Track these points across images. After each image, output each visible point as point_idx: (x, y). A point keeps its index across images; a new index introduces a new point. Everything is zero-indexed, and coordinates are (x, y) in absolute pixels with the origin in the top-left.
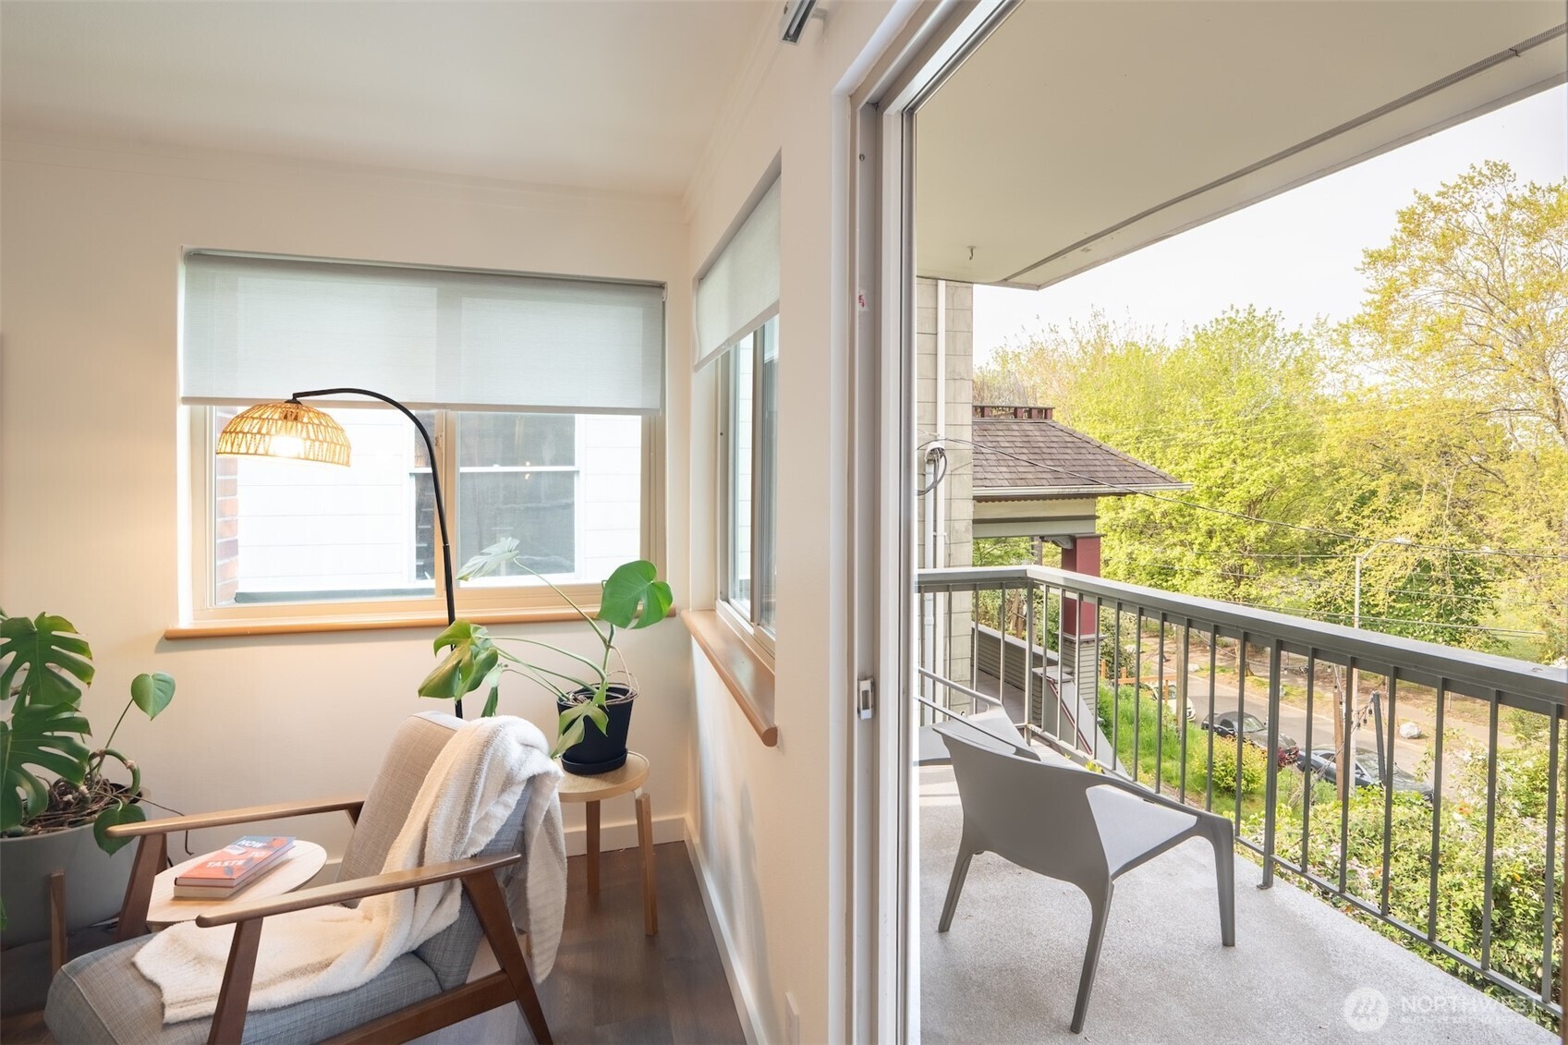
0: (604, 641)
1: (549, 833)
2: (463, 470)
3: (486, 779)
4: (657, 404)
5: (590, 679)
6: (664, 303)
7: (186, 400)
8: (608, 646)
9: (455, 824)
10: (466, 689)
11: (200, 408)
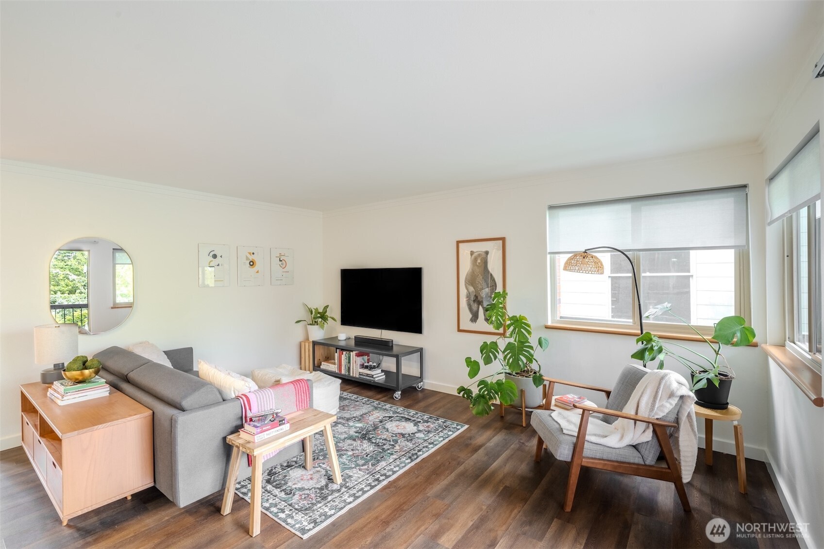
0: (715, 351)
1: (690, 422)
2: (643, 275)
3: (662, 391)
4: (744, 243)
5: (707, 366)
6: (747, 194)
7: (550, 253)
8: (717, 354)
9: (650, 404)
10: (649, 359)
11: (552, 255)
